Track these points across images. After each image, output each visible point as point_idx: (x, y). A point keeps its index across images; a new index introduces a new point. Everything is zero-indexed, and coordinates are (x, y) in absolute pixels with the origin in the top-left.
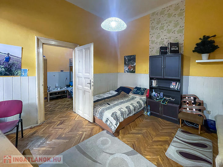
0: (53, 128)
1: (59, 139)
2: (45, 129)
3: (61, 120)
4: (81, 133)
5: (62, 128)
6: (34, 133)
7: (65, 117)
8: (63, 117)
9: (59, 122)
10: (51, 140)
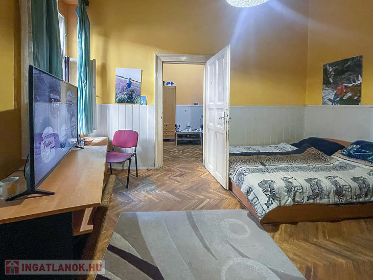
0: (169, 177)
1: (170, 193)
2: (161, 176)
3: (182, 172)
4: (202, 197)
5: (179, 182)
6: (149, 176)
7: (189, 169)
8: (186, 168)
9: (178, 173)
10: (161, 191)
